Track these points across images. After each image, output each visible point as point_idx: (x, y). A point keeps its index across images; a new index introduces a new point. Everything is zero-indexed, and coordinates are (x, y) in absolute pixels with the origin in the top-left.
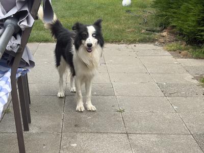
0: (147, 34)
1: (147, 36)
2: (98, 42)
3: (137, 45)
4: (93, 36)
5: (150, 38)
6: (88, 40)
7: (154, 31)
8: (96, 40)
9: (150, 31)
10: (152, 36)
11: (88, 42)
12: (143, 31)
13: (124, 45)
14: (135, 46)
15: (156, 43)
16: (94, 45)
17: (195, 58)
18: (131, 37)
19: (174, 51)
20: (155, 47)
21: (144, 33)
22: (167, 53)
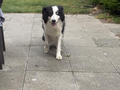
0: (85, 9)
1: (85, 10)
2: (60, 18)
3: (78, 15)
4: (56, 14)
5: (86, 11)
6: (52, 17)
7: (89, 7)
8: (59, 17)
9: (86, 7)
10: (88, 10)
11: (53, 19)
12: (82, 7)
13: (70, 15)
14: (77, 16)
15: (90, 14)
16: (57, 21)
17: (116, 23)
18: (74, 10)
19: (102, 19)
20: (89, 17)
21: (82, 8)
22: (97, 20)
